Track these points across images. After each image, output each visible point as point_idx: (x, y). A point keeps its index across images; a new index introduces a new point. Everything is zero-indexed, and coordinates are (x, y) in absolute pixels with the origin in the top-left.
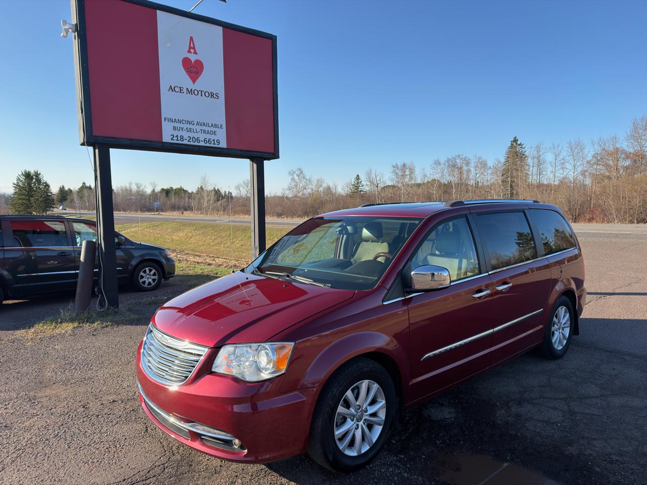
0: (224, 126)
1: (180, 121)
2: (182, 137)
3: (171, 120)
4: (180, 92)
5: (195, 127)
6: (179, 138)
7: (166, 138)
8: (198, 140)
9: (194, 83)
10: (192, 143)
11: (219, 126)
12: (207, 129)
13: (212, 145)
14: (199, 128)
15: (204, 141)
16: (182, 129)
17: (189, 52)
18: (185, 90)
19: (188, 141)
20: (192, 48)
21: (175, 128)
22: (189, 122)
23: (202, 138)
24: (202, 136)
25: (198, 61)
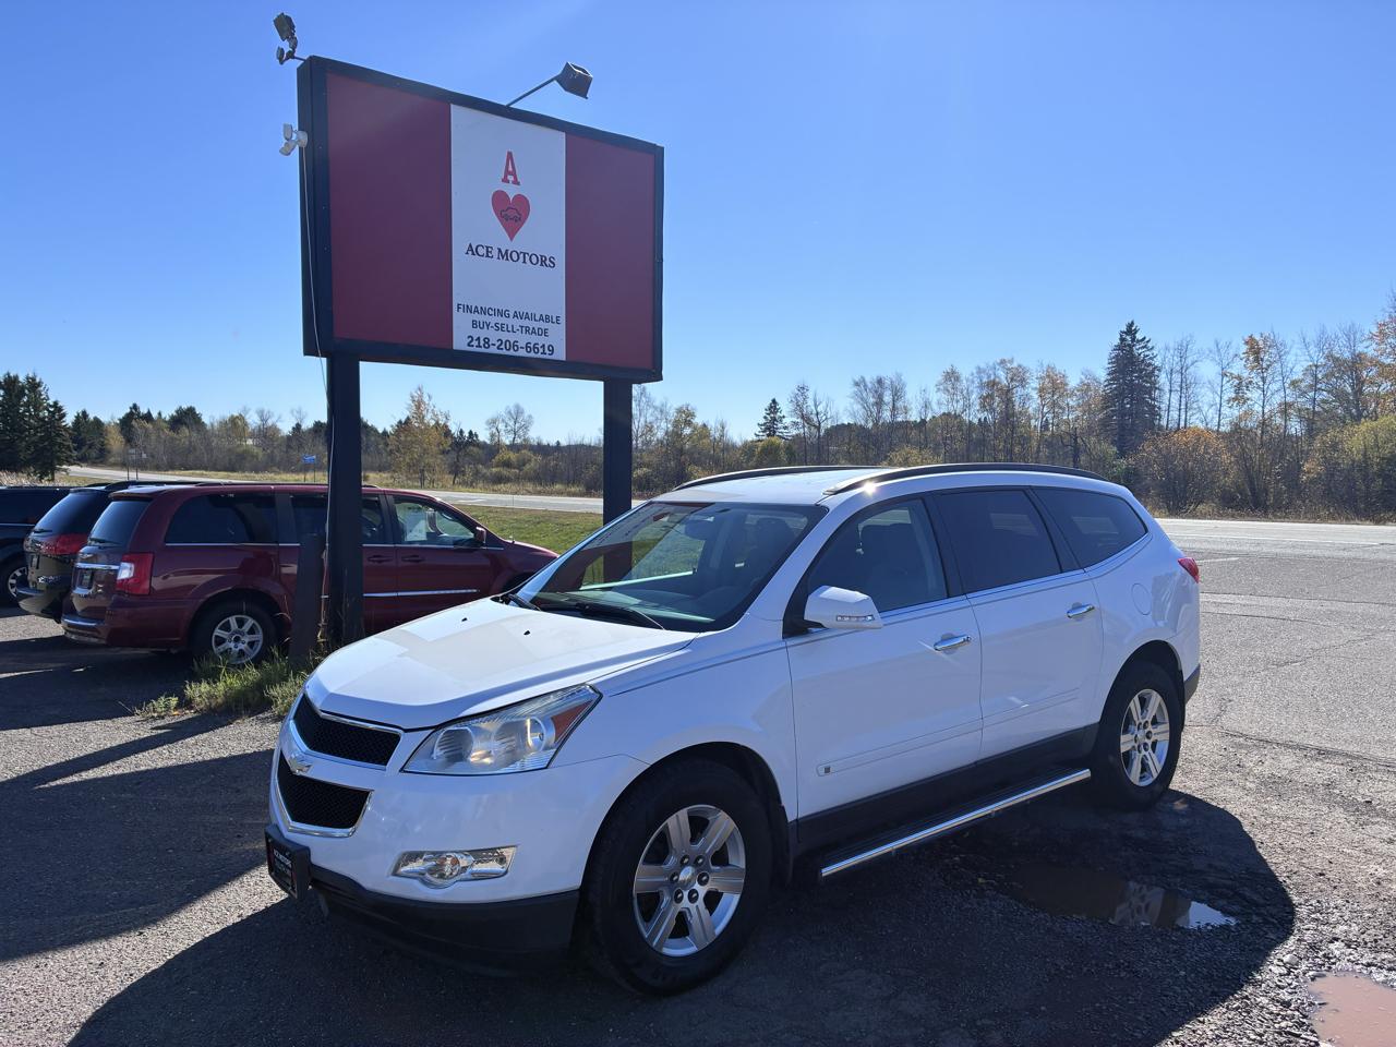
0: (563, 320)
1: (484, 311)
2: (487, 340)
3: (468, 309)
4: (488, 256)
5: (511, 321)
6: (482, 343)
7: (460, 343)
8: (514, 345)
9: (511, 239)
10: (504, 352)
11: (554, 320)
12: (531, 324)
13: (539, 355)
14: (517, 323)
15: (527, 347)
16: (488, 326)
17: (505, 180)
18: (495, 253)
19: (498, 348)
20: (510, 174)
21: (475, 324)
22: (500, 313)
23: (522, 343)
24: (523, 339)
25: (521, 199)
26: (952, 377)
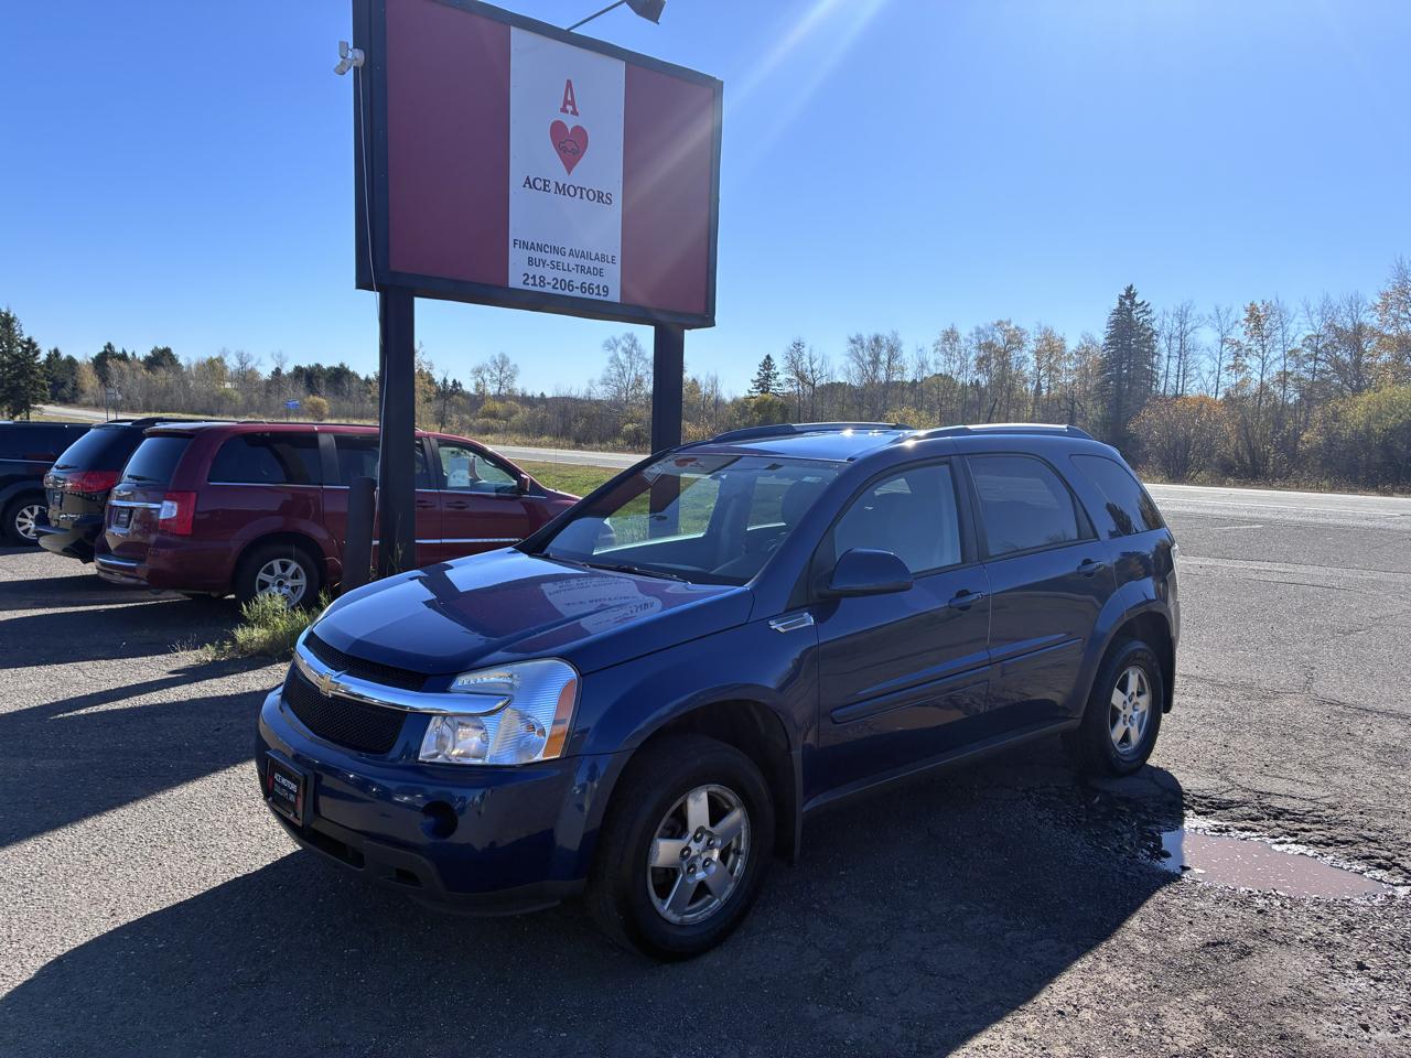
0: (618, 260)
1: (540, 248)
2: (542, 279)
3: (524, 245)
4: (545, 190)
5: (567, 260)
6: (538, 281)
7: (515, 281)
8: (569, 285)
9: (569, 173)
10: (559, 292)
11: (610, 260)
12: (587, 263)
13: (594, 297)
14: (573, 261)
15: (582, 287)
16: (544, 264)
17: (564, 110)
18: (552, 186)
19: (554, 287)
20: (569, 104)
21: (531, 261)
22: (556, 250)
23: (577, 282)
24: (578, 278)
25: (578, 130)
26: (950, 336)
